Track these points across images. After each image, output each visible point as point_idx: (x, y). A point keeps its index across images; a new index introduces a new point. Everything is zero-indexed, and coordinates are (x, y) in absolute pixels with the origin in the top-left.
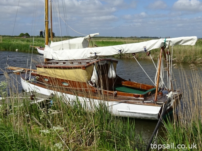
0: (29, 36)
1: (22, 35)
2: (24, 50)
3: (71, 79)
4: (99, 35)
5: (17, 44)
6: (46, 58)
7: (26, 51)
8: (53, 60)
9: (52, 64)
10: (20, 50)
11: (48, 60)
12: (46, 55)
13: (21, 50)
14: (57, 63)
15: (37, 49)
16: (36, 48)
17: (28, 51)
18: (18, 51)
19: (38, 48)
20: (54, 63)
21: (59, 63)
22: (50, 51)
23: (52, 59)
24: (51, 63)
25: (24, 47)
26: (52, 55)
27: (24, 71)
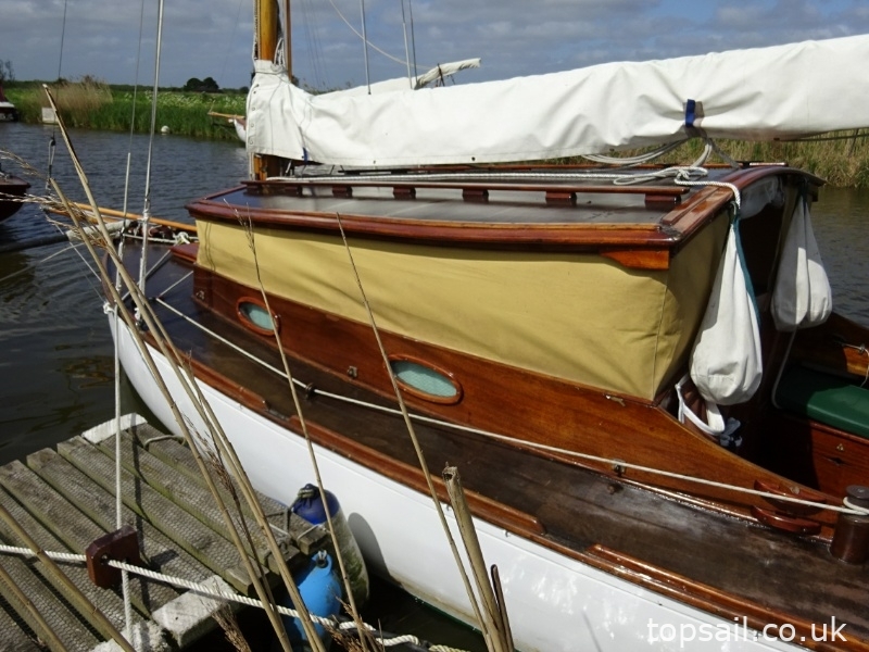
0: (217, 87)
1: (193, 85)
2: (190, 128)
3: (492, 349)
4: (478, 65)
5: (165, 106)
6: (264, 152)
7: (198, 133)
8: (305, 162)
9: (302, 196)
10: (176, 130)
11: (274, 164)
12: (262, 129)
13: (179, 130)
14: (343, 191)
15: (233, 123)
16: (230, 121)
17: (204, 133)
18: (170, 133)
19: (238, 121)
20: (318, 192)
21: (356, 192)
22: (287, 106)
23: (299, 156)
24: (295, 191)
25: (188, 119)
26: (301, 131)
27: (135, 231)
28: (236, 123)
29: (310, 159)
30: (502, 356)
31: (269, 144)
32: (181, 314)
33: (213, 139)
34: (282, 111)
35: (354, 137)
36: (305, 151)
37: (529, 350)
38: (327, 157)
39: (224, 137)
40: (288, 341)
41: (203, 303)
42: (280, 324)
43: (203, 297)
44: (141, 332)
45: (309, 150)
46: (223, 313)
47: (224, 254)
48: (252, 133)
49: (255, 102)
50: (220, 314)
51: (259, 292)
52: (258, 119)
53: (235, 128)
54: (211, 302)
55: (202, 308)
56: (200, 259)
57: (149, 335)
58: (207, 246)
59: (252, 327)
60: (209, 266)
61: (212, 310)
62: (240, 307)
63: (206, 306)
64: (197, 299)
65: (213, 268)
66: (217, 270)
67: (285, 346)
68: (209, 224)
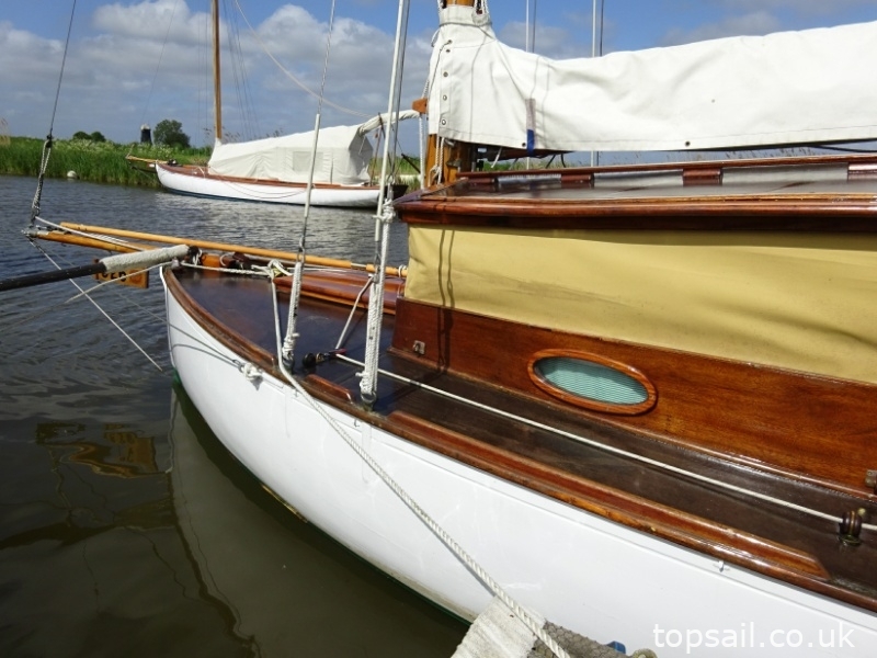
2: (100, 174)
6: (459, 138)
7: (109, 179)
10: (84, 175)
13: (88, 175)
16: (152, 166)
17: (117, 179)
18: (77, 178)
19: (161, 166)
25: (98, 165)
26: (531, 105)
27: (195, 260)
28: (157, 167)
29: (539, 146)
31: (465, 127)
32: (408, 380)
33: (127, 184)
34: (492, 77)
35: (637, 110)
36: (531, 135)
38: (585, 141)
39: (139, 184)
40: (677, 424)
41: (421, 361)
42: (657, 395)
43: (422, 351)
44: (371, 414)
45: (538, 131)
46: (479, 376)
47: (493, 278)
48: (445, 109)
49: (449, 65)
50: (471, 378)
51: (597, 340)
52: (453, 88)
53: (156, 172)
54: (446, 360)
55: (425, 366)
56: (412, 289)
57: (398, 420)
58: (445, 268)
59: (572, 399)
60: (439, 302)
61: (450, 370)
62: (535, 365)
63: (433, 365)
64: (405, 354)
65: (448, 305)
66: (459, 306)
67: (666, 432)
68: (448, 233)
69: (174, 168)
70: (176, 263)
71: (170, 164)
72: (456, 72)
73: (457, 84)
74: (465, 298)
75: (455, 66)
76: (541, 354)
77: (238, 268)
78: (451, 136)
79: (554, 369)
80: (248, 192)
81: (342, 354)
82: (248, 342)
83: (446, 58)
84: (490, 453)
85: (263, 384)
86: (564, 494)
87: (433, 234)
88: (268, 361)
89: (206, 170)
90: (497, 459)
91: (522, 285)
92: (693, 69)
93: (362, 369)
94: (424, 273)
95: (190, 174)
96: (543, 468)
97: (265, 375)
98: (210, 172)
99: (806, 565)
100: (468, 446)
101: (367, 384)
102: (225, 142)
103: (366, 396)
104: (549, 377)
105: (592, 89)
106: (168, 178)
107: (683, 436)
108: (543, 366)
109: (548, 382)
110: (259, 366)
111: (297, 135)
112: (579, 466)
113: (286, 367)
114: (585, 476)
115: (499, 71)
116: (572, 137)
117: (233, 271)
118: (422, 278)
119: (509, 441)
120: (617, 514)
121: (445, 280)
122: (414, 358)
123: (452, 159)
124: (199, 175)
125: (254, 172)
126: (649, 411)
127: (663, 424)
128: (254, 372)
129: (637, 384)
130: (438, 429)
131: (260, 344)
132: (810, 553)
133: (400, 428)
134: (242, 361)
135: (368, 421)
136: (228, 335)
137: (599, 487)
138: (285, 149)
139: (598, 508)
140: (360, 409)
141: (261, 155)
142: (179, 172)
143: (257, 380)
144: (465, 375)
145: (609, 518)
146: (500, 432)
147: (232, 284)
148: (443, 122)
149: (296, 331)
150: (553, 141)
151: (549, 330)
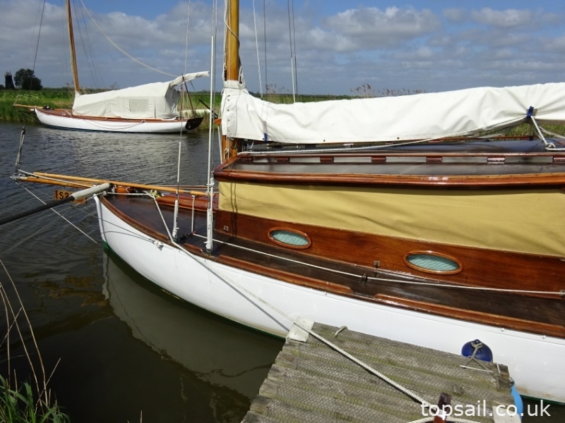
8: (265, 142)
16: (32, 110)
26: (265, 124)
27: (113, 190)
28: (36, 110)
29: (269, 140)
30: (488, 246)
34: (248, 111)
36: (266, 135)
37: (509, 240)
39: (21, 121)
40: (319, 251)
41: (227, 234)
42: (312, 241)
43: (227, 230)
44: (211, 257)
45: (269, 134)
46: (250, 238)
47: (253, 202)
48: (229, 126)
49: (229, 106)
50: (247, 239)
51: (291, 224)
52: (232, 116)
53: (36, 114)
54: (235, 232)
55: (228, 236)
56: (222, 206)
57: (222, 258)
58: (233, 197)
59: (284, 245)
60: (231, 210)
61: (238, 237)
62: (270, 233)
63: (231, 235)
64: (221, 232)
65: (235, 211)
66: (239, 212)
67: (316, 254)
68: (233, 184)
69: (48, 111)
70: (105, 193)
71: (45, 108)
72: (233, 109)
73: (233, 114)
74: (243, 209)
75: (232, 107)
76: (272, 229)
77: (135, 193)
78: (232, 136)
79: (277, 234)
80: (101, 126)
81: (196, 233)
82: (155, 231)
83: (228, 104)
84: (255, 266)
85: (163, 248)
86: (280, 277)
87: (228, 184)
88: (166, 239)
89: (71, 112)
90: (257, 268)
91: (264, 204)
92: (325, 112)
93: (206, 240)
94: (226, 199)
95: (60, 115)
96: (272, 270)
97: (164, 244)
98: (74, 114)
99: (348, 290)
100: (247, 265)
101: (209, 245)
102: (82, 93)
103: (209, 250)
104: (275, 236)
105: (289, 118)
106: (44, 118)
107: (321, 255)
108: (273, 233)
109: (275, 239)
110: (162, 241)
111: (130, 88)
112: (285, 268)
113: (174, 241)
114: (286, 271)
115: (251, 108)
116: (281, 137)
117: (133, 194)
118: (225, 201)
119: (262, 262)
120: (296, 281)
121: (233, 202)
122: (224, 233)
123: (234, 145)
124: (68, 116)
125: (104, 113)
126: (310, 247)
127: (314, 251)
128: (160, 243)
129: (305, 238)
130: (237, 260)
131: (160, 232)
132: (348, 286)
133: (222, 261)
134: (153, 239)
135: (210, 259)
136: (145, 229)
137: (290, 274)
138: (124, 98)
139: (290, 281)
140: (207, 255)
141: (109, 102)
142: (53, 114)
143: (161, 247)
144: (245, 238)
145: (293, 283)
146: (259, 259)
147: (134, 201)
148: (228, 131)
149: (177, 226)
150: (275, 138)
151: (274, 221)
